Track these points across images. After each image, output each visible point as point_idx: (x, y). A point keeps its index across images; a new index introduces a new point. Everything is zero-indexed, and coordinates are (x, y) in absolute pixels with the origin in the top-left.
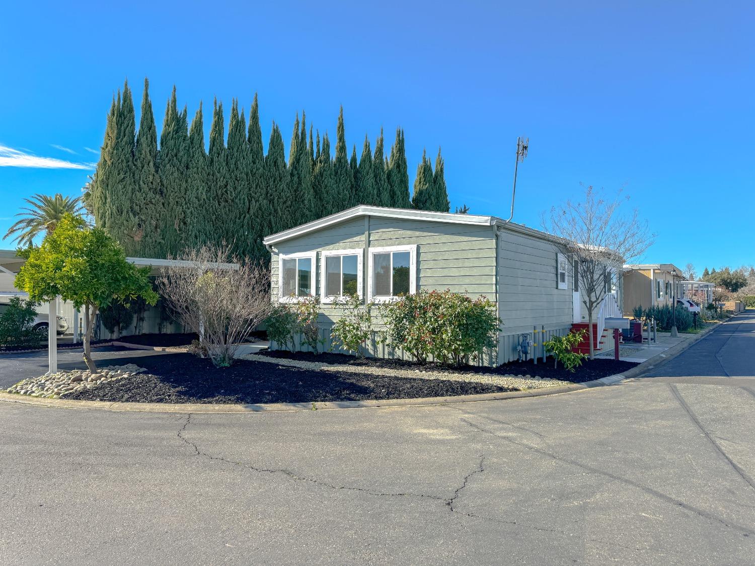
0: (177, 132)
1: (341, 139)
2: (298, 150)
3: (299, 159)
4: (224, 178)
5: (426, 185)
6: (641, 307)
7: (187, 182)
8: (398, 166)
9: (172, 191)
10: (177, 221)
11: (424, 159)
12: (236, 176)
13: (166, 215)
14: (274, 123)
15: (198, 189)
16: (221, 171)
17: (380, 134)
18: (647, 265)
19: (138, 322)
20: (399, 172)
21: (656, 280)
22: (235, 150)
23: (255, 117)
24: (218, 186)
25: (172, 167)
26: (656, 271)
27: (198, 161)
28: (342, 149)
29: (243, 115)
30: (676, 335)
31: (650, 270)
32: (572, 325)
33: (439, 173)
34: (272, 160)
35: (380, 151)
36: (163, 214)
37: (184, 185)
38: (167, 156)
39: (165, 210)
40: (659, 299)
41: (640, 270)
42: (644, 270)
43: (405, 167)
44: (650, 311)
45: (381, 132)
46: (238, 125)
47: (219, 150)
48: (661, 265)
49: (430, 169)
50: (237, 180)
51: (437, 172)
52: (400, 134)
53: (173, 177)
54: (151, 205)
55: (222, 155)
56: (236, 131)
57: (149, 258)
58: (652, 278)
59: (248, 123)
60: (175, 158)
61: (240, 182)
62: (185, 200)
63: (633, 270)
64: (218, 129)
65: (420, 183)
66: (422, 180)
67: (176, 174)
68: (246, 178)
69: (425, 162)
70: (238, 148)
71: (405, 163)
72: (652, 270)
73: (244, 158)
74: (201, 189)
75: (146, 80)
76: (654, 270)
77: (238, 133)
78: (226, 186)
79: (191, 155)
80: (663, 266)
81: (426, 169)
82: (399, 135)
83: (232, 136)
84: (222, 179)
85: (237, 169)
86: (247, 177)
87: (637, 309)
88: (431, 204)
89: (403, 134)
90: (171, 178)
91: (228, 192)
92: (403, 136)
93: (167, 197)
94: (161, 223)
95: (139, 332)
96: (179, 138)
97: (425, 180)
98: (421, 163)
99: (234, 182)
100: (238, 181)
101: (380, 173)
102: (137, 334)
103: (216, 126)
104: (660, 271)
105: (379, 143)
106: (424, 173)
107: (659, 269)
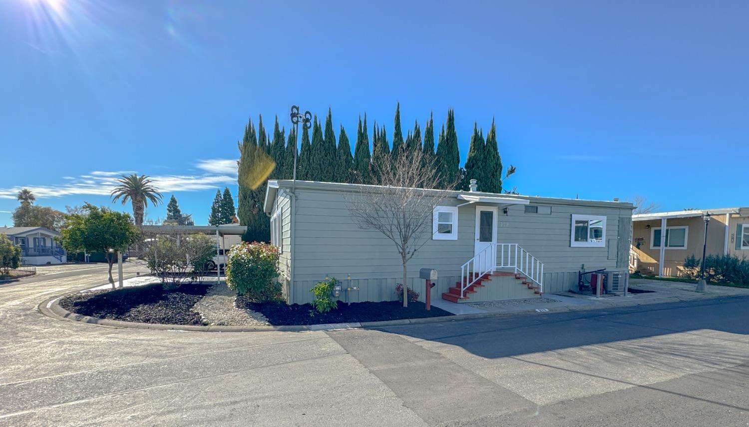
5: (475, 152)
11: (476, 130)
14: (341, 126)
17: (430, 117)
18: (723, 209)
21: (738, 225)
23: (329, 124)
26: (733, 216)
28: (398, 134)
29: (320, 125)
31: (726, 214)
33: (491, 139)
35: (430, 131)
41: (713, 215)
42: (716, 215)
43: (455, 140)
45: (430, 115)
46: (317, 130)
48: (740, 210)
49: (481, 139)
51: (488, 139)
52: (450, 113)
58: (727, 224)
59: (323, 129)
63: (703, 215)
65: (470, 151)
66: (472, 148)
69: (476, 133)
70: (316, 148)
72: (728, 216)
75: (260, 115)
76: (731, 214)
80: (743, 210)
81: (477, 139)
82: (449, 115)
88: (478, 168)
92: (454, 114)
97: (474, 149)
98: (473, 134)
104: (738, 216)
105: (429, 125)
106: (474, 142)
107: (737, 214)
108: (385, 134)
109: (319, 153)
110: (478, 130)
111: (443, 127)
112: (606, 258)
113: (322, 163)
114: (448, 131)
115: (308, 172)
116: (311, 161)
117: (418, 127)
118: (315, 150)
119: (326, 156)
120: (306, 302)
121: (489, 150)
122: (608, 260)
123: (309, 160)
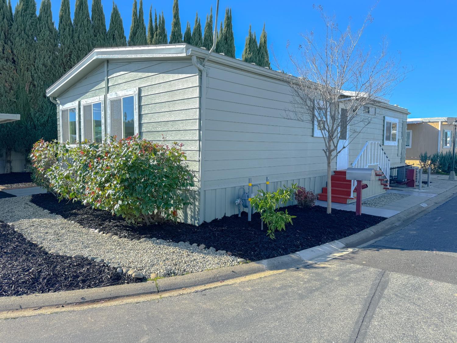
0: (26, 10)
1: (176, 16)
2: (135, 25)
3: (136, 33)
4: (68, 49)
5: (250, 54)
6: (426, 153)
7: (35, 52)
8: (226, 39)
9: (22, 60)
10: (27, 84)
11: (250, 33)
12: (79, 47)
13: (18, 79)
14: (114, 4)
15: (44, 58)
16: (66, 43)
18: (436, 118)
19: (6, 163)
20: (227, 43)
21: (444, 131)
22: (79, 25)
24: (63, 55)
25: (21, 39)
26: (444, 123)
27: (44, 35)
28: (177, 24)
30: (453, 178)
31: (438, 122)
32: (335, 172)
33: (263, 44)
34: (111, 33)
35: (210, 27)
36: (16, 79)
37: (33, 54)
38: (17, 31)
39: (17, 75)
40: (445, 147)
41: (429, 122)
42: (433, 122)
43: (232, 39)
44: (434, 156)
46: (82, 5)
47: (65, 26)
48: (448, 119)
49: (255, 41)
50: (79, 50)
51: (261, 44)
52: (228, 12)
53: (22, 48)
54: (5, 71)
55: (67, 30)
56: (80, 10)
57: (6, 113)
58: (439, 129)
60: (23, 32)
61: (82, 51)
62: (34, 66)
63: (423, 122)
64: (65, 9)
65: (246, 53)
66: (248, 50)
67: (24, 46)
68: (87, 48)
69: (251, 35)
70: (81, 24)
71: (232, 36)
72: (440, 123)
73: (85, 32)
74: (47, 57)
76: (442, 122)
77: (81, 11)
78: (70, 55)
79: (39, 30)
80: (450, 119)
81: (252, 42)
82: (227, 14)
83: (77, 14)
84: (66, 49)
85: (79, 42)
86: (89, 48)
87: (423, 155)
89: (231, 12)
90: (20, 49)
91: (71, 60)
92: (230, 13)
93: (19, 64)
94: (14, 85)
95: (7, 172)
96: (26, 16)
97: (249, 51)
98: (248, 36)
99: (77, 51)
100: (81, 51)
101: (209, 45)
102: (6, 172)
103: (63, 6)
104: (446, 123)
105: (209, 20)
106: (249, 44)
107: (446, 122)
108: (163, 22)
109: (86, 30)
110: (253, 33)
111: (222, 24)
112: (397, 155)
113: (91, 43)
114: (226, 29)
115: (71, 52)
116: (76, 39)
117: (198, 21)
118: (81, 26)
119: (95, 36)
120: (214, 218)
121: (263, 53)
122: (397, 157)
123: (72, 37)
